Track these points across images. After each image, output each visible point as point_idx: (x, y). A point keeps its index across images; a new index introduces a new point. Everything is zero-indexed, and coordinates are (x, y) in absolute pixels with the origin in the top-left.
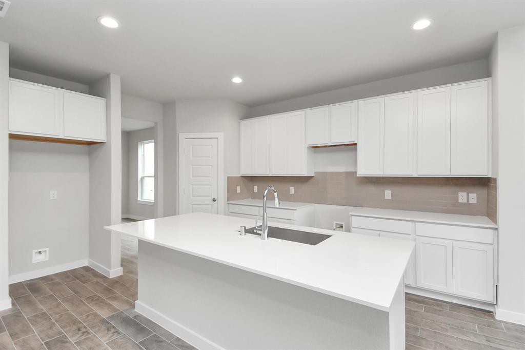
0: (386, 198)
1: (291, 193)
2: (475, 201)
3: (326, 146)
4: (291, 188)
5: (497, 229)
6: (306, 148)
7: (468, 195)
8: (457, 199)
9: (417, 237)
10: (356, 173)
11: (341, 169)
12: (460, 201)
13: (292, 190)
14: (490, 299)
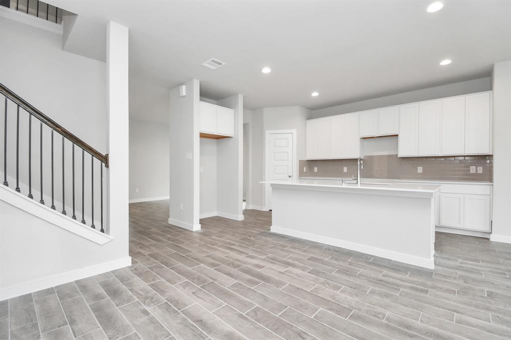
0: (418, 172)
1: (344, 171)
2: (481, 172)
3: (373, 137)
4: (344, 168)
5: (492, 185)
6: (359, 139)
7: (476, 168)
8: (469, 171)
9: (441, 194)
10: (397, 155)
11: (385, 153)
12: (471, 172)
13: (345, 169)
14: (487, 229)
